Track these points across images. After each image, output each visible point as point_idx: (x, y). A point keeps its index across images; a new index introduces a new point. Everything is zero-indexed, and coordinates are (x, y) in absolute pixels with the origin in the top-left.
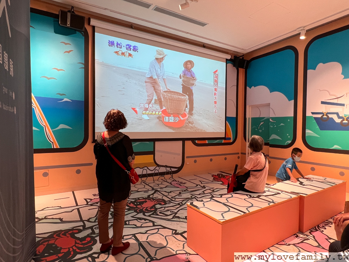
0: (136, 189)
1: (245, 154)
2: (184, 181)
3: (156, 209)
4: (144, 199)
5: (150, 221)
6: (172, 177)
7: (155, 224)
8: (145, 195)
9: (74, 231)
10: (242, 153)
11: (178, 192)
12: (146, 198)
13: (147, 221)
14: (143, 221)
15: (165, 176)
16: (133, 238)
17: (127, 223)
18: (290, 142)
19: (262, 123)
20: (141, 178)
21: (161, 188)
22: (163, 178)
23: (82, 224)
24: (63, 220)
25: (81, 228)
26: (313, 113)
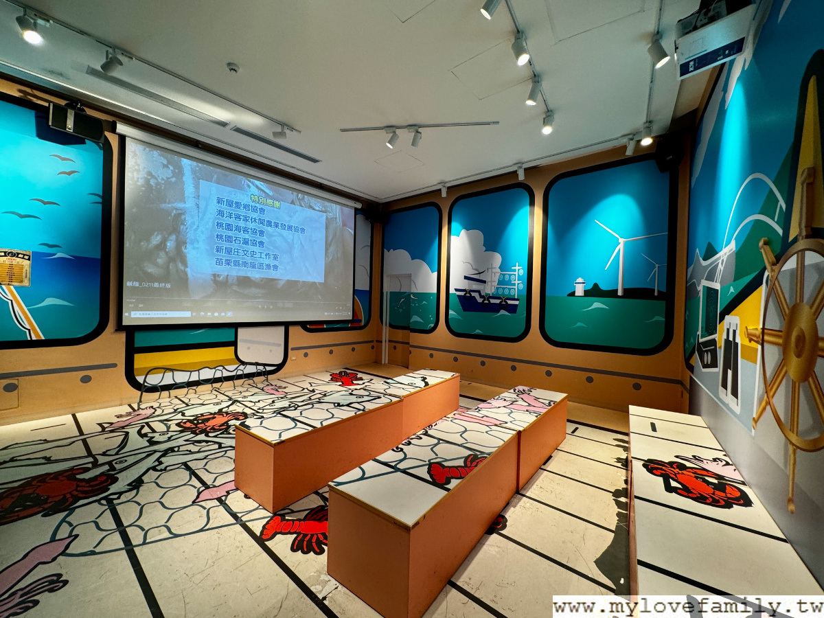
0: (201, 402)
1: (381, 342)
2: (284, 385)
3: (229, 427)
4: (211, 414)
5: (215, 443)
6: (267, 380)
7: (223, 445)
8: (215, 409)
9: (74, 472)
10: (377, 341)
11: (271, 401)
12: (215, 413)
13: (209, 443)
14: (204, 444)
15: (255, 379)
16: (183, 467)
17: (176, 449)
18: (432, 325)
19: (403, 300)
20: (212, 383)
21: (245, 397)
22: (251, 382)
23: (91, 459)
24: (52, 459)
25: (90, 466)
26: (456, 290)
